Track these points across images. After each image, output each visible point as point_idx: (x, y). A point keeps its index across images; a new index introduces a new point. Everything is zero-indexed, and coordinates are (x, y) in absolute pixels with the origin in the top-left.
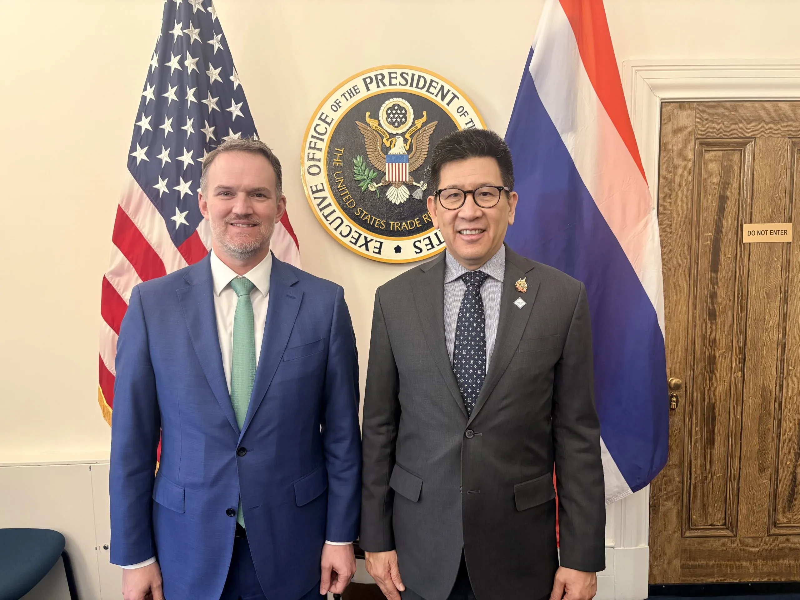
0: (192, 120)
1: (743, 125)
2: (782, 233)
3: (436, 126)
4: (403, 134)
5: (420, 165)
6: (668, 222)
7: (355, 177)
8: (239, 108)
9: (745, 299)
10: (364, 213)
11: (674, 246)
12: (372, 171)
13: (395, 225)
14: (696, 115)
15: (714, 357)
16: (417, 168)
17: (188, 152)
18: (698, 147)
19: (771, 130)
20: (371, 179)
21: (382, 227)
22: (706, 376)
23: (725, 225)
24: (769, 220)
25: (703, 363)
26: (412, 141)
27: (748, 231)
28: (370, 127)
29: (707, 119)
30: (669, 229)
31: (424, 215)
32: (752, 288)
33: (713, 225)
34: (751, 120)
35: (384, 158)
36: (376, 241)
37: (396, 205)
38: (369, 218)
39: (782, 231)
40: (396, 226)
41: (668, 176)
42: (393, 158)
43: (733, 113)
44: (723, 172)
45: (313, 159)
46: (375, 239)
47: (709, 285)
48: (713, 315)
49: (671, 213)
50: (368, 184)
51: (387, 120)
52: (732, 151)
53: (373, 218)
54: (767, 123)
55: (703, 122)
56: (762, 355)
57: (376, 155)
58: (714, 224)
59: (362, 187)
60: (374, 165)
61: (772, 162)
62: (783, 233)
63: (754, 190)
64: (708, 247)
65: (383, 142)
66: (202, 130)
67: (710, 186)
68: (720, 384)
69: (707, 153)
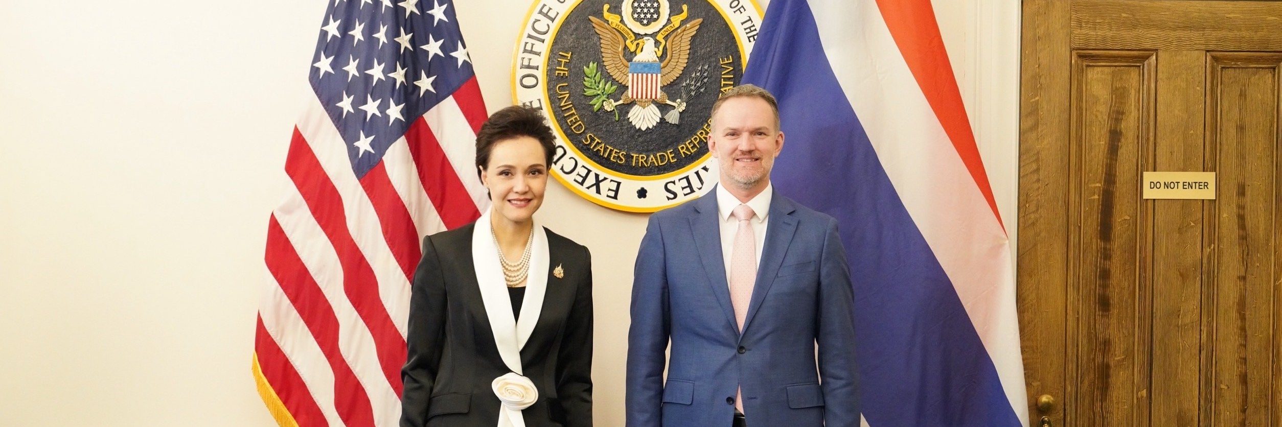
0: (386, 27)
1: (1140, 31)
2: (1200, 187)
3: (700, 25)
4: (654, 35)
5: (677, 77)
6: (1034, 166)
7: (585, 92)
8: (443, 10)
9: (1149, 281)
10: (596, 142)
11: (1043, 201)
12: (609, 84)
13: (639, 158)
14: (1070, 17)
15: (1108, 367)
16: (672, 81)
17: (379, 64)
18: (1076, 61)
19: (1179, 39)
20: (608, 95)
21: (620, 161)
22: (1097, 396)
23: (1119, 173)
24: (1182, 166)
25: (1092, 376)
26: (666, 44)
27: (1151, 182)
28: (609, 24)
29: (1087, 23)
30: (1035, 177)
31: (681, 146)
32: (1160, 267)
33: (1100, 171)
34: (1150, 24)
35: (626, 67)
36: (611, 181)
37: (642, 130)
38: (603, 147)
39: (1200, 184)
40: (640, 160)
41: (1033, 100)
42: (639, 67)
43: (1124, 15)
44: (1114, 96)
45: (529, 67)
46: (610, 177)
47: (1099, 259)
48: (1104, 304)
49: (1038, 153)
50: (603, 101)
51: (632, 16)
52: (1127, 68)
53: (608, 148)
54: (1175, 30)
55: (1081, 27)
56: (1177, 365)
57: (616, 63)
58: (1102, 172)
59: (595, 105)
60: (612, 76)
61: (1183, 85)
62: (1202, 187)
63: (1158, 125)
64: (1096, 204)
65: (626, 45)
66: (396, 39)
67: (1096, 116)
68: (1118, 408)
69: (1089, 69)
